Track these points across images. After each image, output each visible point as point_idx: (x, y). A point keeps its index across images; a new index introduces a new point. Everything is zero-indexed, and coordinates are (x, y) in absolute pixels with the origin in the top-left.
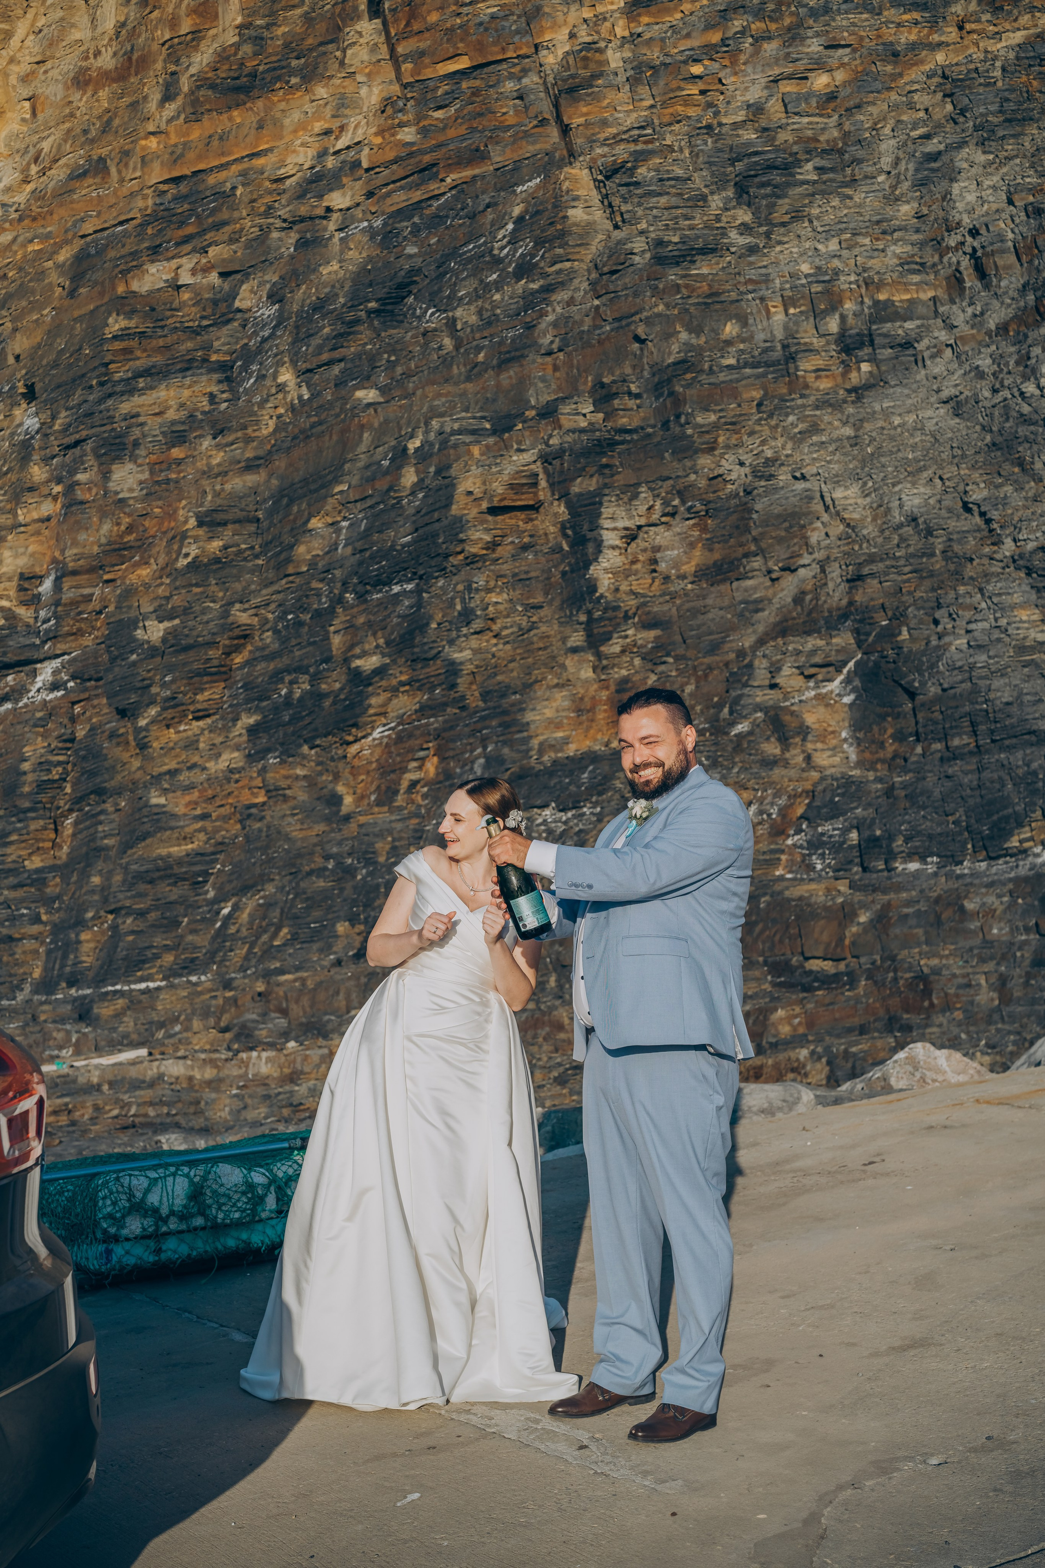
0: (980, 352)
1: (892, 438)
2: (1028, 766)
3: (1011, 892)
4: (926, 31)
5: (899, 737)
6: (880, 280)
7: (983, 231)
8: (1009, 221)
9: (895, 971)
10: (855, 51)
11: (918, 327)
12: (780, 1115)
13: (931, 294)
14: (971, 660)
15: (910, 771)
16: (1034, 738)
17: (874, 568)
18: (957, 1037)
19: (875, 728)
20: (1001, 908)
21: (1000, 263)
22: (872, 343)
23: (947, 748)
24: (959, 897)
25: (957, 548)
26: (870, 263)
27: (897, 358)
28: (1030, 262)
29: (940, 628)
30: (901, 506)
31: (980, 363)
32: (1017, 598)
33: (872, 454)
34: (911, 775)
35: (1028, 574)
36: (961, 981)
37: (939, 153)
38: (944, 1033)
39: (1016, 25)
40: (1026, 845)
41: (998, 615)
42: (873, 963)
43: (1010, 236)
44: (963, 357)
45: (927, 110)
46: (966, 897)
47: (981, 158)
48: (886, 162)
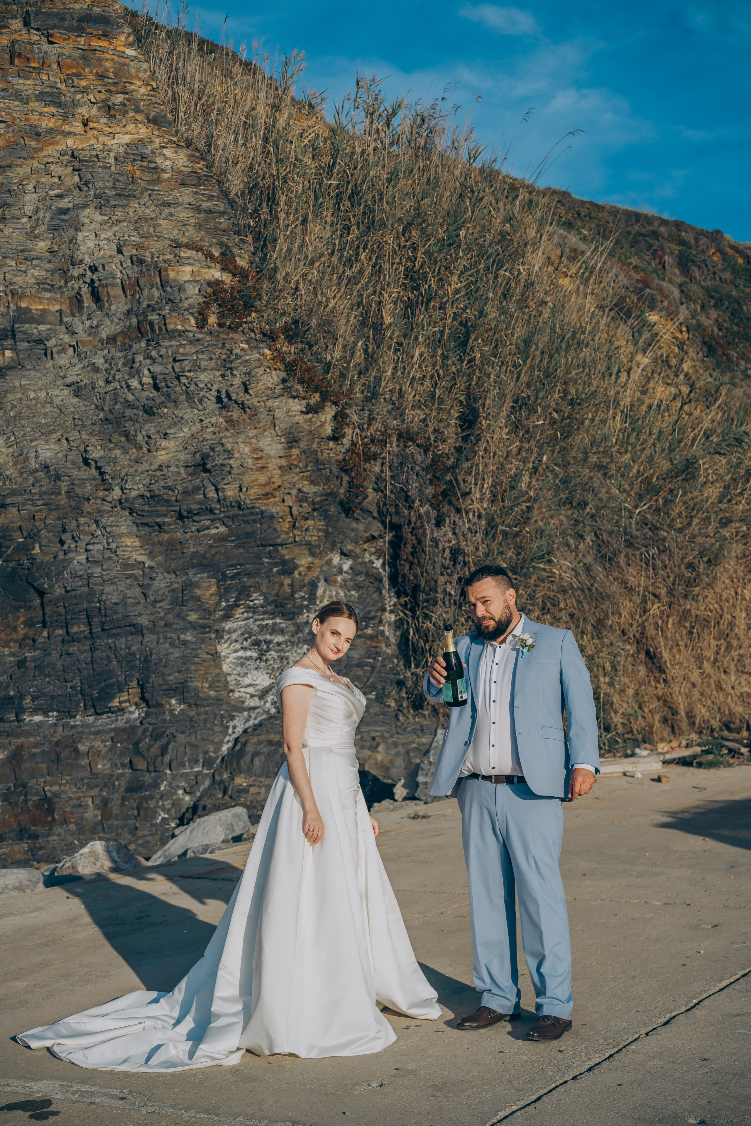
0: (96, 353)
1: (29, 407)
2: (129, 649)
3: (112, 739)
4: (60, 122)
5: (30, 623)
6: (23, 293)
7: (100, 269)
8: (119, 265)
9: (26, 795)
10: (9, 126)
11: (48, 330)
12: (28, 891)
13: (58, 307)
14: (90, 571)
15: (38, 649)
16: (133, 629)
17: (15, 499)
18: (72, 843)
19: (10, 616)
20: (105, 750)
21: (112, 293)
22: (14, 336)
23: (68, 633)
24: (74, 742)
25: (78, 490)
26: (15, 280)
27: (31, 350)
28: (133, 295)
29: (65, 547)
30: (37, 457)
31: (95, 361)
32: (123, 529)
33: (15, 417)
34: (39, 652)
35: (131, 514)
36: (75, 802)
37: (68, 209)
38: (62, 840)
39: (124, 130)
40: (124, 705)
41: (110, 540)
42: (8, 789)
43: (119, 275)
44: (83, 356)
45: (60, 178)
46: (80, 741)
47: (98, 218)
48: (29, 209)
